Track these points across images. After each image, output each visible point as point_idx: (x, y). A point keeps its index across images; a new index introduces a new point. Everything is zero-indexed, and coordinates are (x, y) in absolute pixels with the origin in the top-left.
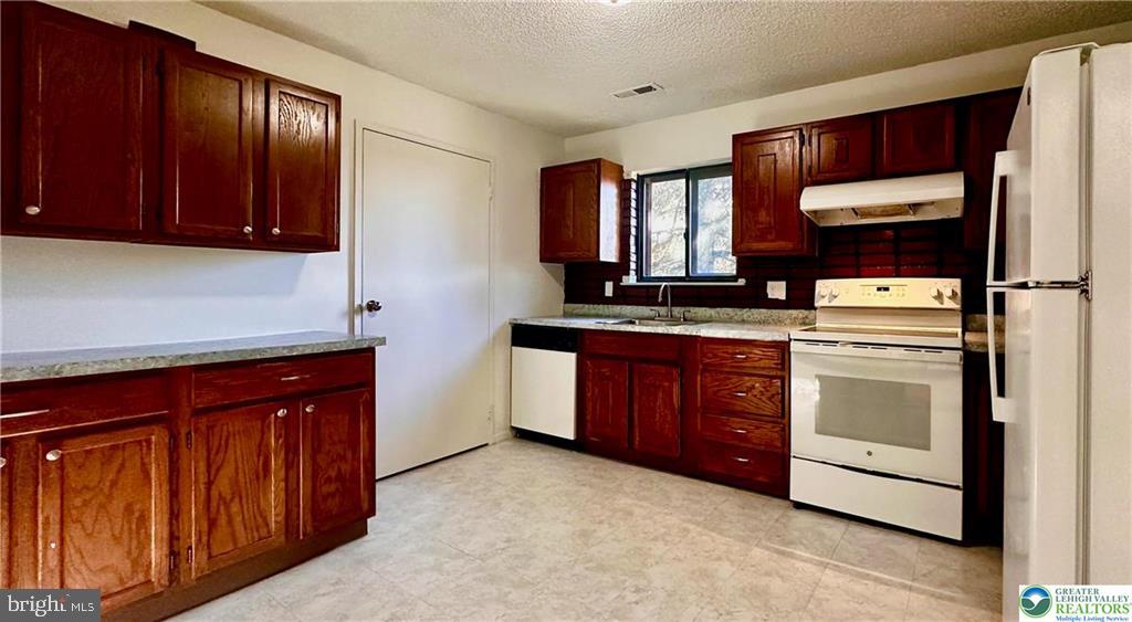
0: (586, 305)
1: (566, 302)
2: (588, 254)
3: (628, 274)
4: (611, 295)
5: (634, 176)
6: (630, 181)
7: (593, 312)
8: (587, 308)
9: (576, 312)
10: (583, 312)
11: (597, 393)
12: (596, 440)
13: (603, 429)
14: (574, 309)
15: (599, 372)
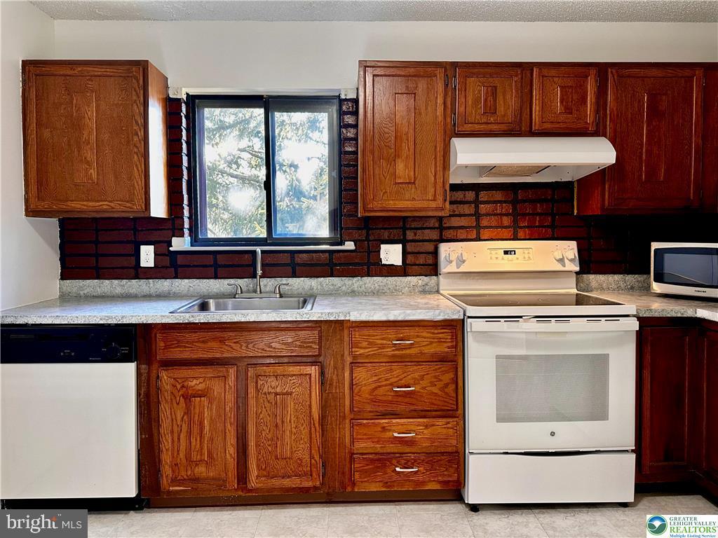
0: (107, 281)
1: (62, 278)
2: (128, 205)
3: (180, 235)
4: (152, 264)
5: (183, 94)
6: (178, 101)
7: (119, 290)
8: (107, 286)
9: (86, 292)
10: (99, 291)
11: (179, 418)
12: (182, 488)
13: (193, 471)
14: (81, 288)
15: (183, 386)
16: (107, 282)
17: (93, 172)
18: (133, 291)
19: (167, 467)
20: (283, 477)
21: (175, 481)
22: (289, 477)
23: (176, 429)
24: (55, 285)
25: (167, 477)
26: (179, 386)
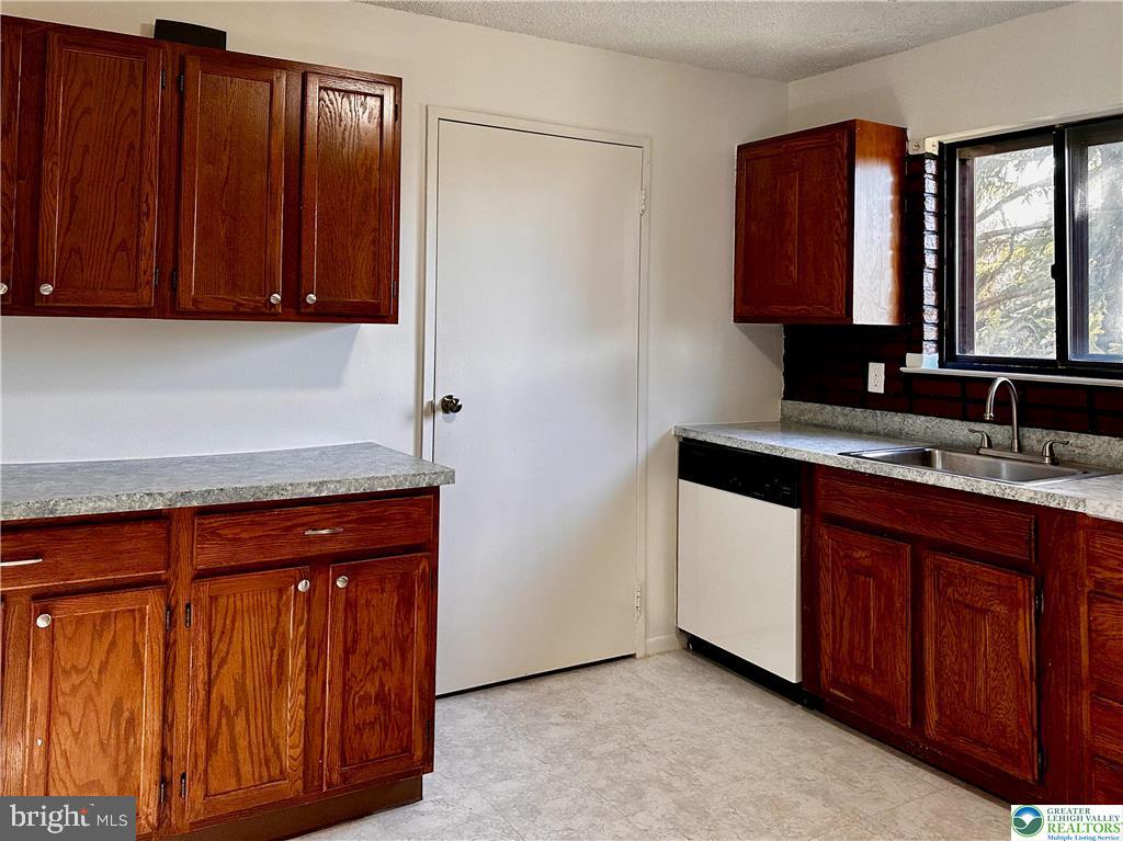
0: (827, 406)
1: (784, 399)
2: (828, 309)
3: (919, 350)
4: (881, 390)
5: (931, 147)
6: (922, 157)
7: (841, 421)
9: (806, 417)
10: (820, 418)
11: (842, 598)
12: (843, 695)
13: (857, 678)
14: (802, 412)
15: (846, 556)
16: (829, 407)
17: (794, 269)
18: (857, 424)
19: (826, 658)
20: (975, 742)
21: (835, 683)
22: (983, 745)
23: (838, 611)
24: (776, 406)
25: (826, 671)
26: (842, 554)
